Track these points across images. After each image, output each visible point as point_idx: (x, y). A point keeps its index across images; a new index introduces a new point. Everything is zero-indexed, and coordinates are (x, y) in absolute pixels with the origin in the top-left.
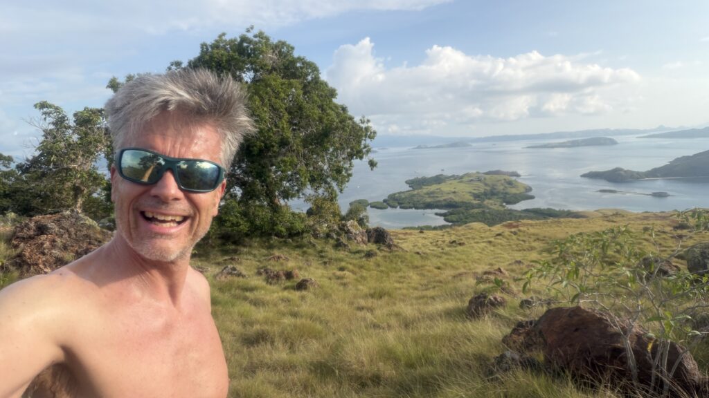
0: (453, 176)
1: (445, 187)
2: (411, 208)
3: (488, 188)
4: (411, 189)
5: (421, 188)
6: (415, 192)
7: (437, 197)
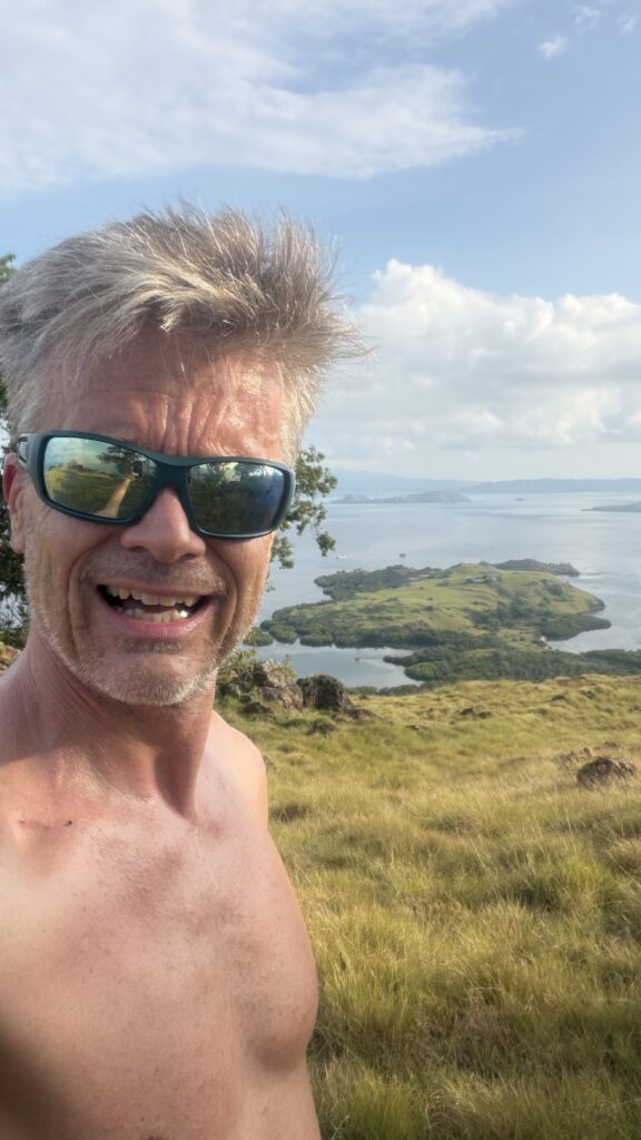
0: (428, 570)
1: (408, 597)
2: (327, 643)
3: (506, 601)
4: (328, 598)
5: (351, 597)
6: (338, 607)
7: (390, 619)
